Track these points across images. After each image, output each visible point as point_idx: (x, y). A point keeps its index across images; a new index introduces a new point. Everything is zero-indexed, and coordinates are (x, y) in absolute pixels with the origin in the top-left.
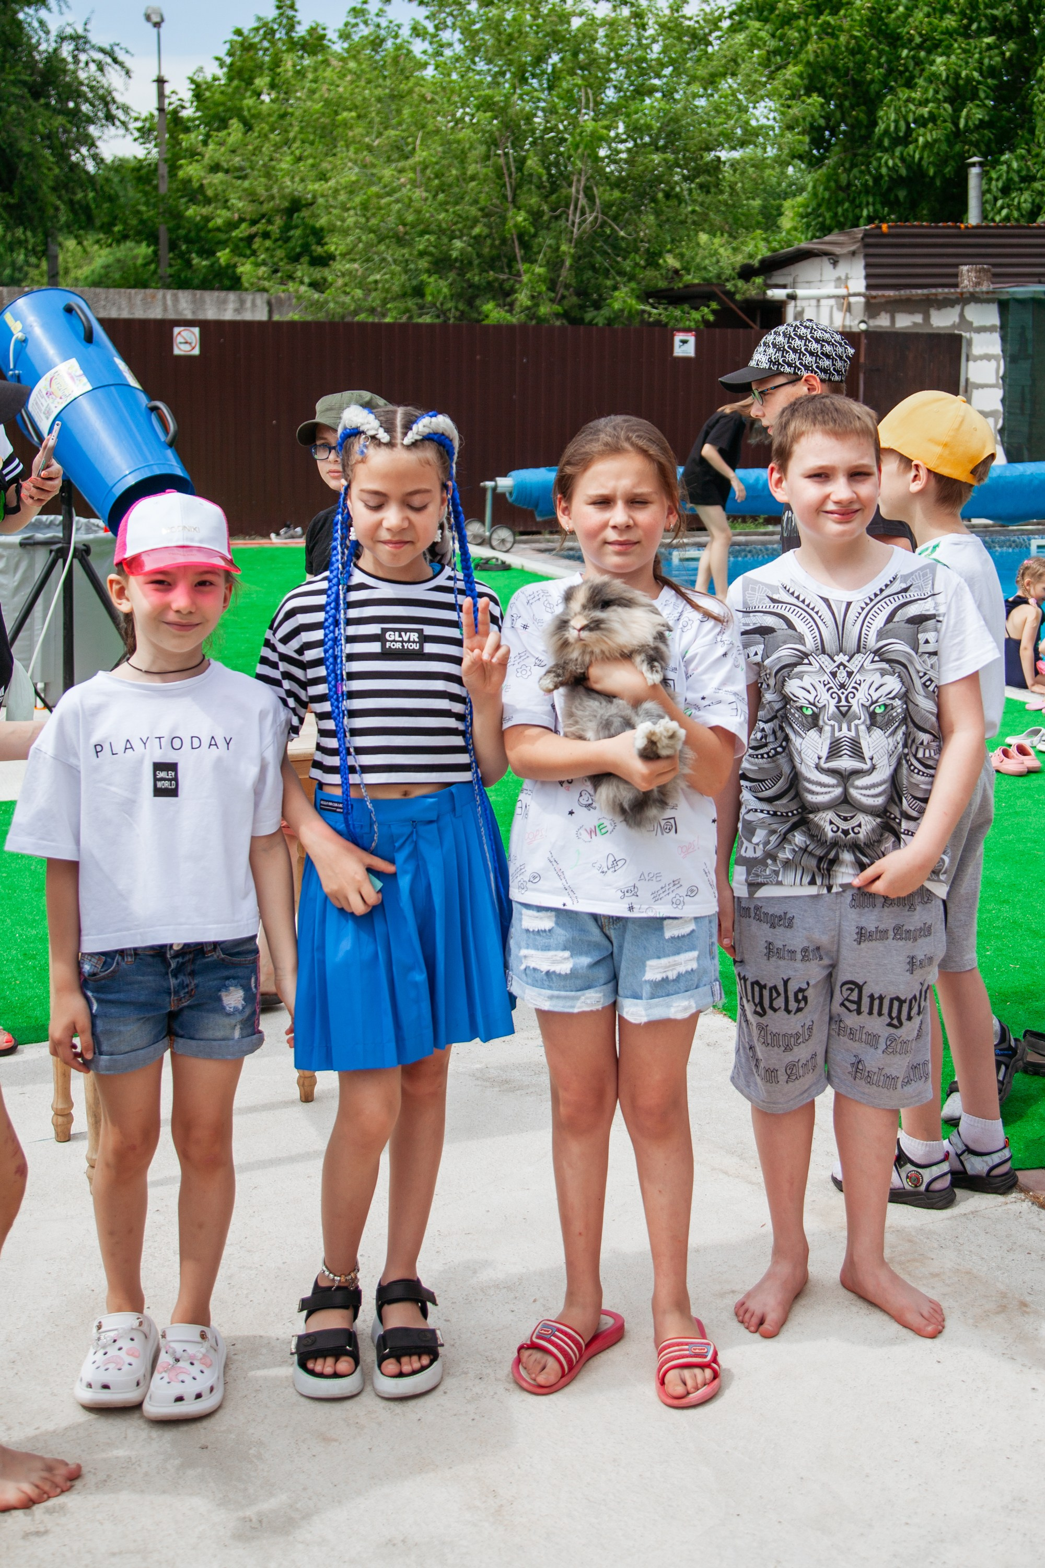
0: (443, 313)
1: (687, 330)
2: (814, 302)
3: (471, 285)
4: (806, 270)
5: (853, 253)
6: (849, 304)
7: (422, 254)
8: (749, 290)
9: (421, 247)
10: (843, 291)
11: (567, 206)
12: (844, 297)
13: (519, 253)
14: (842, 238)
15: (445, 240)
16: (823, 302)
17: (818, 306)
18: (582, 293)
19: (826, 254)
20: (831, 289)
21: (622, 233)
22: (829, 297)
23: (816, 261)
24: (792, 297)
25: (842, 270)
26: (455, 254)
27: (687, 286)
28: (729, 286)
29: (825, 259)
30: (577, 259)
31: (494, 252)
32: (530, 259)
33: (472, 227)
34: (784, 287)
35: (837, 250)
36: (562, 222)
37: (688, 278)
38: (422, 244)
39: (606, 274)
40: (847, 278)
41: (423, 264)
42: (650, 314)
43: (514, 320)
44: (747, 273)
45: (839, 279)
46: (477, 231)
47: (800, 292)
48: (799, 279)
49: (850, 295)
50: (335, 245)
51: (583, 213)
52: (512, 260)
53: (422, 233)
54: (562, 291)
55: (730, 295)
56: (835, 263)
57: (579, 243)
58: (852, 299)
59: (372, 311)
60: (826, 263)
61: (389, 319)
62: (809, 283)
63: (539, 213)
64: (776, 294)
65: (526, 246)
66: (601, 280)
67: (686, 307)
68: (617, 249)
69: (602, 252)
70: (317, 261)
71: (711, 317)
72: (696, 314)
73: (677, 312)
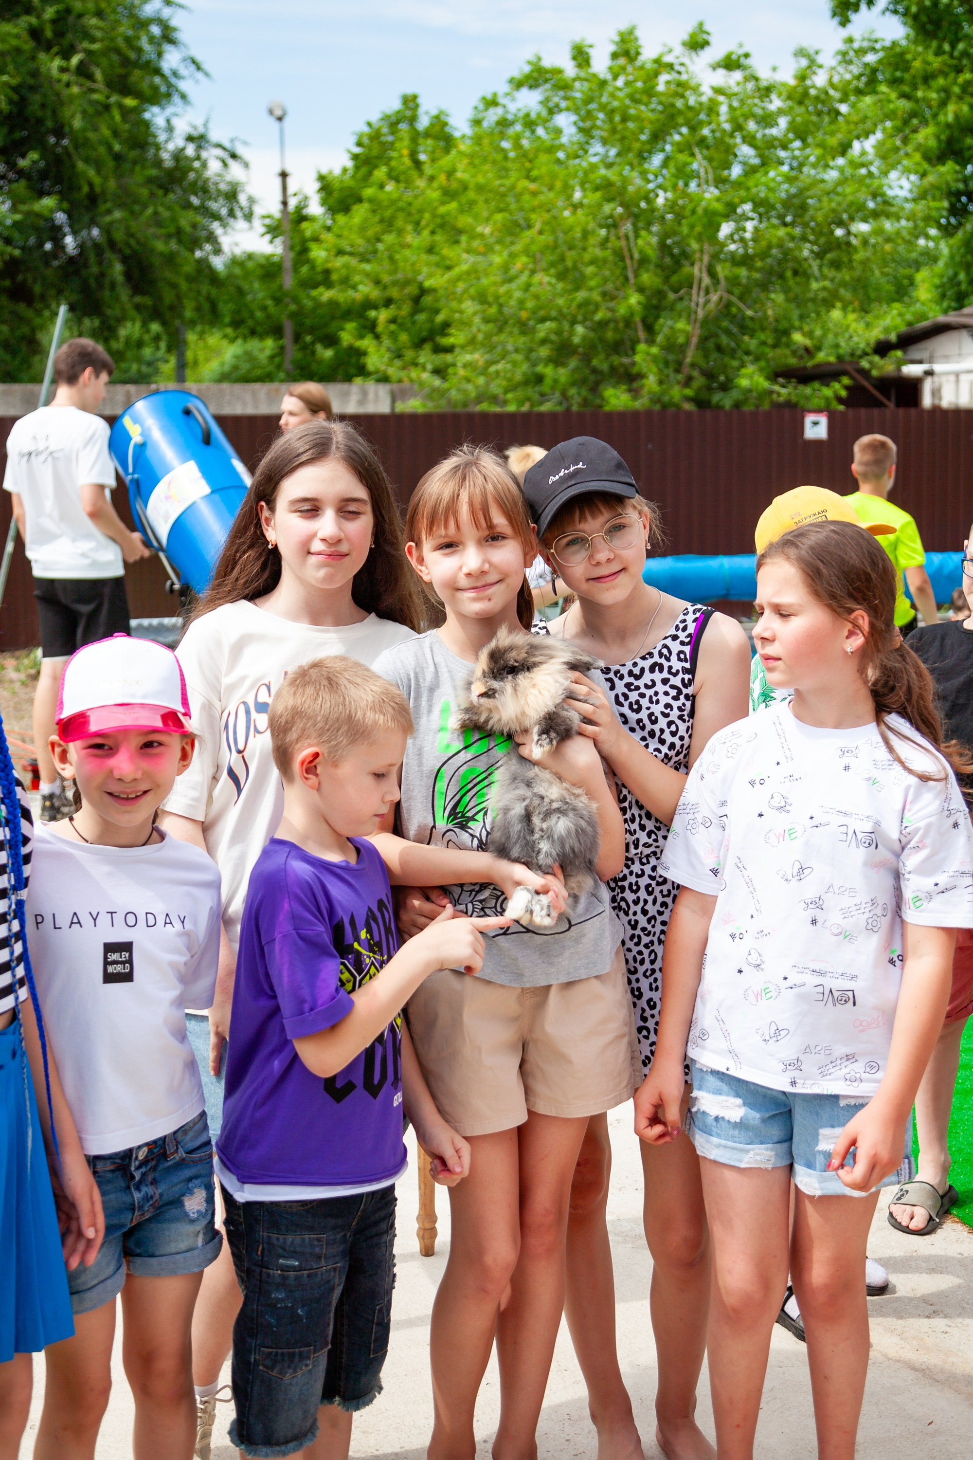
0: (565, 399)
1: (818, 411)
2: (952, 378)
3: (594, 371)
4: (943, 344)
7: (544, 342)
8: (885, 366)
9: (542, 335)
11: (690, 287)
13: (642, 334)
15: (566, 326)
16: (963, 377)
17: (957, 381)
18: (710, 375)
19: (964, 327)
21: (749, 313)
23: (955, 334)
24: (929, 373)
26: (576, 340)
27: (818, 366)
28: (864, 364)
29: (964, 332)
30: (703, 340)
31: (618, 337)
32: (650, 341)
33: (595, 312)
34: (922, 362)
36: (685, 303)
37: (821, 356)
38: (544, 329)
39: (733, 354)
41: (544, 352)
42: (779, 394)
43: (639, 404)
44: (882, 348)
46: (599, 316)
47: (937, 367)
48: (937, 354)
50: (456, 336)
51: (707, 292)
52: (635, 342)
53: (543, 320)
54: (689, 372)
55: (865, 373)
57: (705, 322)
59: (494, 399)
60: (964, 336)
61: (512, 408)
62: (946, 358)
63: (660, 294)
64: (912, 370)
65: (650, 329)
66: (727, 360)
67: (816, 385)
68: (744, 328)
69: (728, 332)
70: (439, 350)
71: (843, 393)
72: (827, 392)
73: (808, 390)
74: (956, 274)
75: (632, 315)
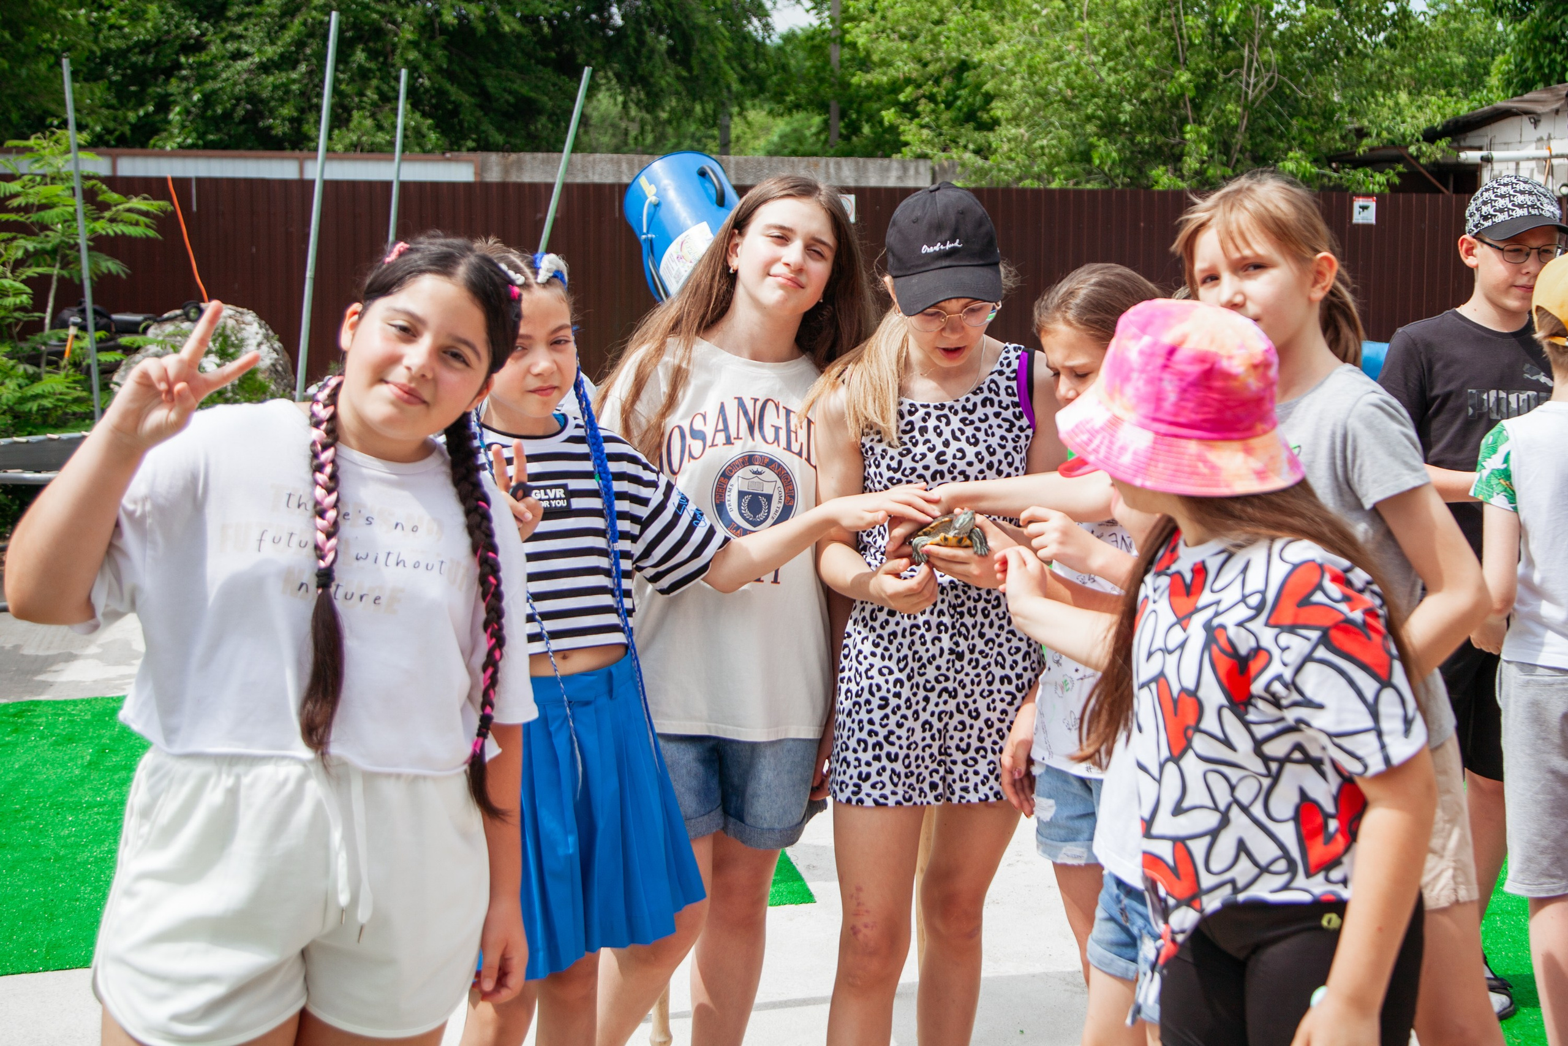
0: (1108, 178)
1: (1369, 196)
2: (1512, 165)
3: (1141, 150)
4: (1504, 131)
5: (1557, 112)
6: (1552, 167)
7: (1090, 118)
9: (1089, 111)
10: (1545, 153)
11: (1241, 67)
12: (1545, 159)
13: (1190, 114)
14: (1544, 96)
15: (1113, 104)
16: (1522, 165)
18: (1257, 157)
19: (1526, 113)
20: (1531, 151)
21: (1301, 95)
22: (1528, 159)
23: (1515, 120)
24: (1488, 160)
25: (1544, 130)
26: (1123, 118)
27: (1372, 149)
28: (1414, 150)
29: (1525, 118)
30: (1253, 123)
31: (1164, 116)
32: (1199, 122)
33: (1142, 90)
34: (1480, 149)
35: (1539, 108)
36: (1234, 84)
38: (1089, 108)
39: (1281, 137)
40: (1549, 138)
41: (1090, 128)
42: (1330, 178)
43: (1184, 184)
45: (1540, 139)
46: (1146, 94)
47: (1496, 154)
48: (1497, 141)
49: (1551, 157)
50: (999, 109)
51: (1258, 75)
52: (1183, 121)
53: (1090, 97)
54: (1236, 156)
55: (1413, 160)
56: (1536, 123)
57: (1255, 103)
58: (1555, 162)
59: (1037, 177)
60: (1526, 122)
61: (1055, 185)
62: (1507, 145)
63: (1210, 74)
64: (1471, 156)
65: (1197, 107)
66: (1273, 142)
67: (1369, 171)
68: (1295, 112)
69: (1279, 115)
70: (982, 126)
71: (1397, 180)
72: (1380, 178)
73: (1360, 175)
74: (1523, 61)
75: (1183, 95)
